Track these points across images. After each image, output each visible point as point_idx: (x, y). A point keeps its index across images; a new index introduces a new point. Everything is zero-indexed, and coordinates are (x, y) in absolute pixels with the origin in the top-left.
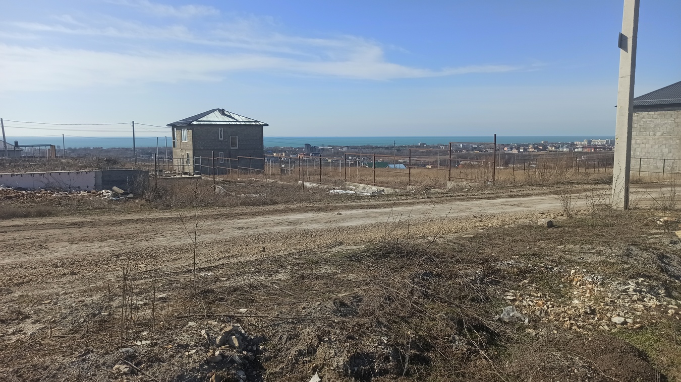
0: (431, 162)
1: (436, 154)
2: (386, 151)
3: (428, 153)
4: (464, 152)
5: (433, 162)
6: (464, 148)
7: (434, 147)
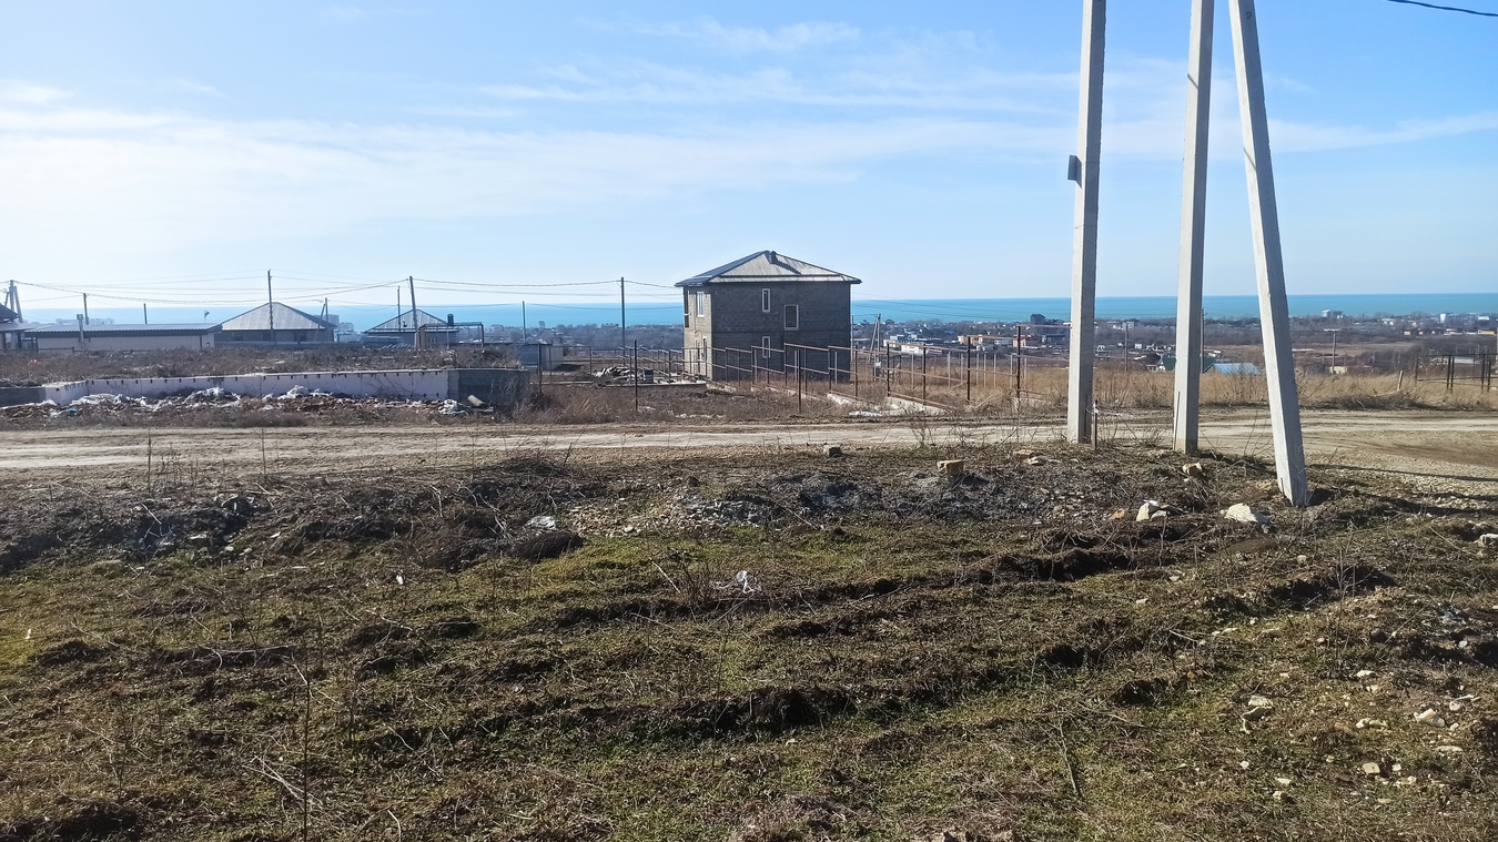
0: (1349, 358)
1: (1367, 337)
2: (1234, 331)
3: (1347, 336)
4: (1450, 332)
5: (1356, 357)
6: (1451, 322)
7: (1364, 321)
